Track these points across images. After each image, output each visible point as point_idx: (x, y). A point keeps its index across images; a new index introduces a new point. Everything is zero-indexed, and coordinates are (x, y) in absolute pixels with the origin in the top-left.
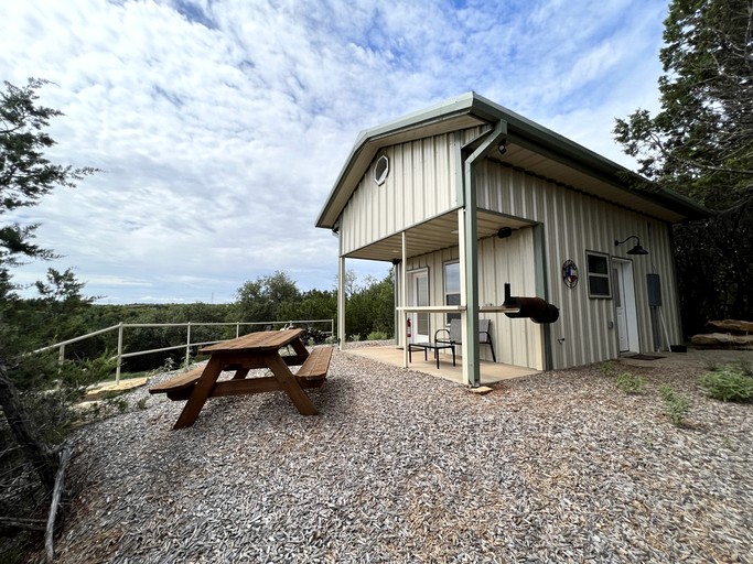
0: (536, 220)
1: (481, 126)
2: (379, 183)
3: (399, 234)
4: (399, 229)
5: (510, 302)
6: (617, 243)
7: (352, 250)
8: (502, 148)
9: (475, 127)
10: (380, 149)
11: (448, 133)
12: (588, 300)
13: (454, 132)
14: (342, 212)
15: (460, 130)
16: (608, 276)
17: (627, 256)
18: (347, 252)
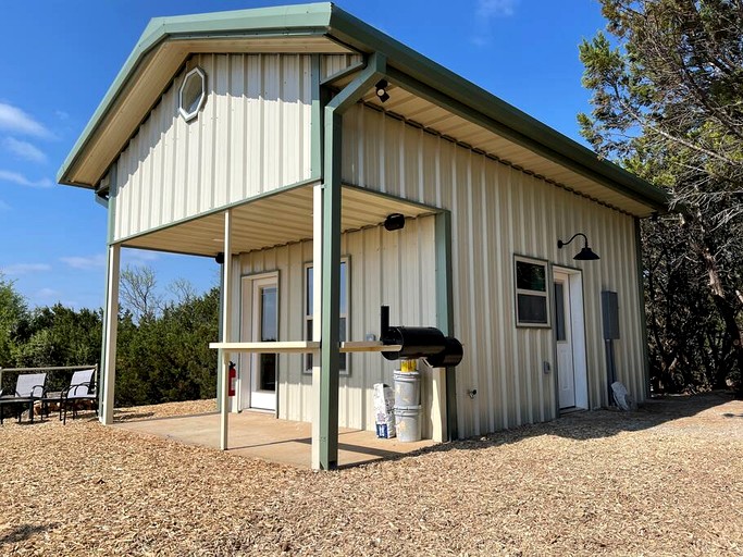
0: (439, 206)
1: (349, 55)
2: (187, 116)
3: (220, 212)
4: (220, 204)
5: (389, 334)
6: (560, 244)
7: (134, 232)
8: (381, 92)
9: (341, 54)
10: (191, 56)
11: (302, 55)
12: (515, 330)
13: (311, 55)
14: (116, 161)
15: (320, 54)
16: (546, 294)
17: (574, 263)
18: (124, 236)
